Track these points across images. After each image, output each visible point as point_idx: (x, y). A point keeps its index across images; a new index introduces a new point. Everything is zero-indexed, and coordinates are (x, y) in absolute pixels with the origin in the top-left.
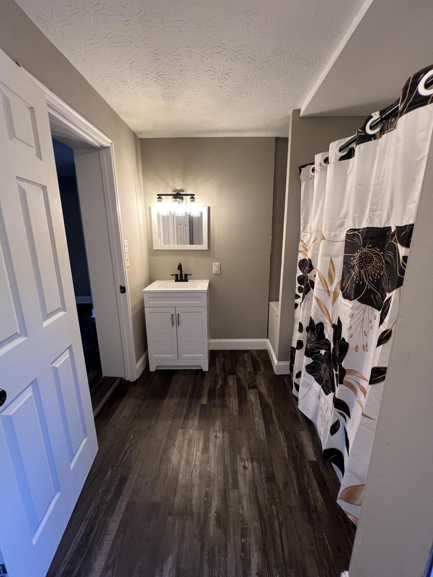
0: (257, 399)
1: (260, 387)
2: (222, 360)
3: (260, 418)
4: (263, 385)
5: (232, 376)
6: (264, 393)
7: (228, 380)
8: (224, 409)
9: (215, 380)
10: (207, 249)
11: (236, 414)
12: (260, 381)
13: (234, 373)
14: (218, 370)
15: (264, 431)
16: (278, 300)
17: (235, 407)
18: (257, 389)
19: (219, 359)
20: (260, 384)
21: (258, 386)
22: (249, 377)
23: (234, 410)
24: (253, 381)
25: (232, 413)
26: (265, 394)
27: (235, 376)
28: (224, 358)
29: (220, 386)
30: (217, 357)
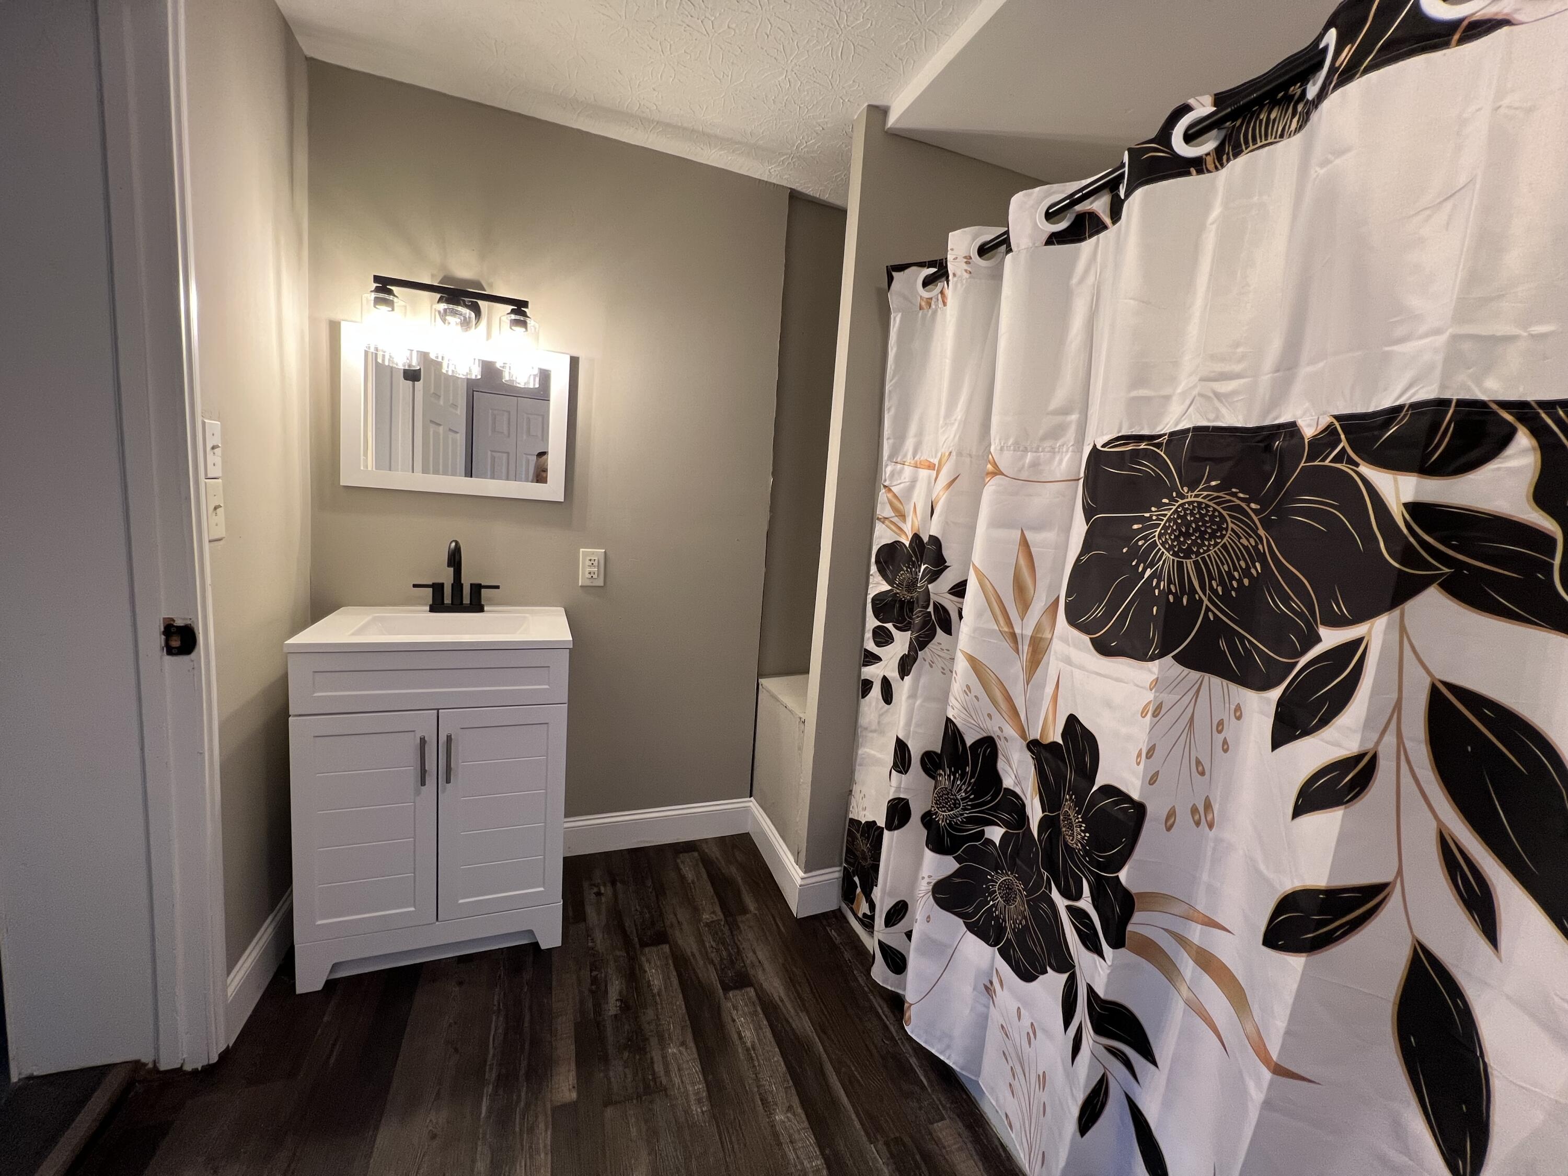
0: (761, 1029)
1: (761, 977)
2: (607, 890)
3: (790, 1108)
4: (766, 965)
5: (654, 949)
6: (780, 997)
7: (646, 972)
8: (651, 1102)
9: (594, 980)
10: (563, 501)
11: (703, 1112)
12: (755, 953)
13: (661, 938)
14: (598, 935)
15: (819, 1162)
16: (807, 671)
17: (693, 1084)
18: (751, 985)
19: (595, 890)
20: (758, 964)
21: (752, 972)
22: (714, 945)
23: (692, 1098)
24: (730, 955)
25: (686, 1112)
26: (782, 1001)
27: (666, 948)
28: (613, 883)
29: (618, 1004)
30: (586, 885)
